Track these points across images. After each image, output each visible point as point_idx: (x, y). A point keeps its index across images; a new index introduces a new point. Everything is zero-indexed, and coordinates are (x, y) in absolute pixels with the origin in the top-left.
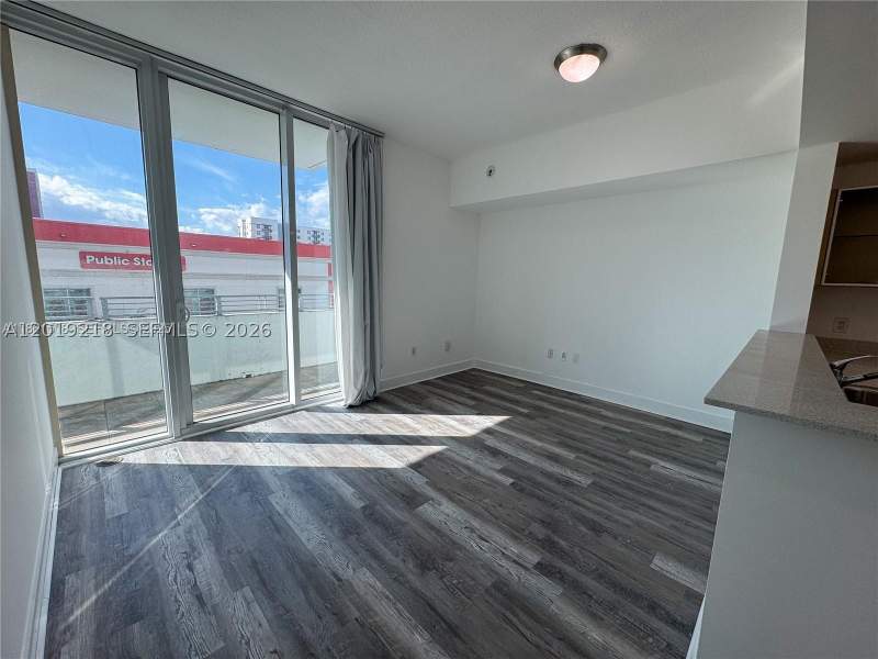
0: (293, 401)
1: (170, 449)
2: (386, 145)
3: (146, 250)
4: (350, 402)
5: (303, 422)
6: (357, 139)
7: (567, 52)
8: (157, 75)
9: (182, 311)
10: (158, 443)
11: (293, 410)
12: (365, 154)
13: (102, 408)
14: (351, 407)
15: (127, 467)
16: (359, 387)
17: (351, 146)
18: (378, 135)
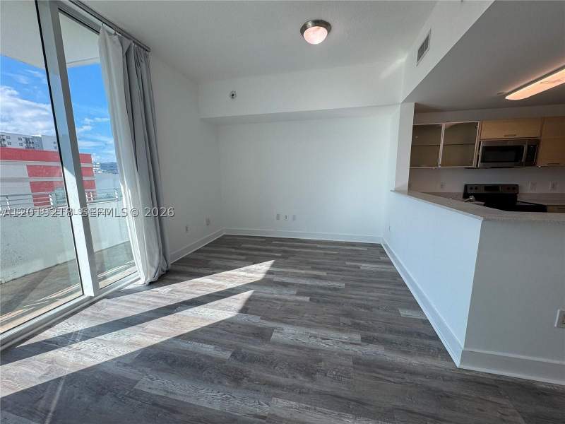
0: (89, 292)
4: (149, 280)
5: (110, 309)
6: (129, 49)
11: (92, 302)
12: (137, 63)
17: (125, 53)
18: (146, 49)
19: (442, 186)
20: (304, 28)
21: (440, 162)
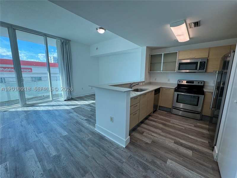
0: (51, 100)
1: (21, 109)
2: (71, 43)
3: (13, 66)
4: (65, 99)
5: (53, 103)
6: (63, 42)
7: (98, 28)
8: (13, 29)
9: (22, 79)
10: (18, 107)
11: (51, 101)
12: (66, 45)
13: (5, 103)
14: (65, 100)
15: (10, 111)
16: (67, 96)
17: (62, 43)
18: (69, 41)
19: (168, 80)
20: (97, 29)
21: (162, 70)
